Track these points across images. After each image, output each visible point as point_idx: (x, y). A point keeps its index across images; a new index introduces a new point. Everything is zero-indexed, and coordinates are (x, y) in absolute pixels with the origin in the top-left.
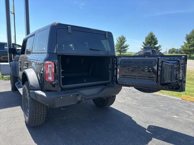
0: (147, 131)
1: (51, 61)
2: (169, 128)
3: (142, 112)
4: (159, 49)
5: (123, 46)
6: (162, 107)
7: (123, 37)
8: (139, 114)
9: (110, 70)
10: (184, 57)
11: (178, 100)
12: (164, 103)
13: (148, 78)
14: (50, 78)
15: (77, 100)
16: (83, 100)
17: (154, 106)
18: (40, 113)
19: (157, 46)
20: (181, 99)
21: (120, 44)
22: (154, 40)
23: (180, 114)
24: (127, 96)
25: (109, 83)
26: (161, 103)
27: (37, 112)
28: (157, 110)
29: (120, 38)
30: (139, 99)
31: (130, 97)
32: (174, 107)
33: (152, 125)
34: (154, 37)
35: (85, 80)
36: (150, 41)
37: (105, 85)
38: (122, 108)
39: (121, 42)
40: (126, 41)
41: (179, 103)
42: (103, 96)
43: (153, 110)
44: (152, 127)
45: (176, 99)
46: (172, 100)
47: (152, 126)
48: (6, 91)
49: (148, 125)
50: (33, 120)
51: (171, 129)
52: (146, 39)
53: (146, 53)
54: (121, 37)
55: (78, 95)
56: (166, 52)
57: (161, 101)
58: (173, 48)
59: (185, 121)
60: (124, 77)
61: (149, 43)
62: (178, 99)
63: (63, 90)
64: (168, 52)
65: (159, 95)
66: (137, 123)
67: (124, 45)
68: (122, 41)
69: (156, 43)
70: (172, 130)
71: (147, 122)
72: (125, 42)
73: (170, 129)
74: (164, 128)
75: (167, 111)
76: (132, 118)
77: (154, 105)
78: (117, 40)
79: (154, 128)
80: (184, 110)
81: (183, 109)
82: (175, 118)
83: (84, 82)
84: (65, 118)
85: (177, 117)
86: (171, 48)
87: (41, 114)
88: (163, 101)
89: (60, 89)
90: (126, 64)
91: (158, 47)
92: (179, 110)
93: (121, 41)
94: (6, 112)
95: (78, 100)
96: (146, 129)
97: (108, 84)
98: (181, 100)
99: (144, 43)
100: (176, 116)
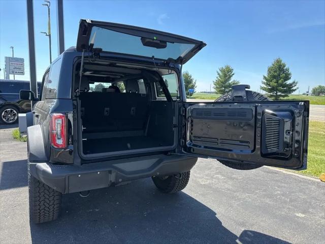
0: (237, 241)
1: (62, 113)
2: (283, 237)
3: (238, 203)
4: (294, 88)
5: (228, 84)
6: (279, 195)
7: (228, 67)
8: (232, 207)
9: (175, 127)
10: (303, 103)
11: (313, 183)
12: (285, 187)
13: (238, 143)
14: (60, 142)
15: (109, 180)
16: (120, 180)
17: (264, 193)
18: (47, 200)
19: (288, 82)
20: (319, 181)
21: (223, 80)
22: (283, 73)
23: (310, 210)
24: (217, 173)
25: (174, 151)
26: (278, 188)
27: (42, 198)
28: (268, 201)
29: (222, 70)
30: (237, 179)
31: (223, 175)
32: (303, 197)
33: (250, 229)
34: (284, 67)
35: (129, 145)
36: (276, 74)
37: (165, 153)
38: (203, 195)
39: (225, 77)
40: (233, 74)
41: (313, 187)
42: (158, 174)
43: (259, 201)
44: (250, 233)
45: (310, 180)
46: (301, 181)
47: (251, 231)
48: (20, 159)
49: (243, 230)
50: (35, 213)
51: (286, 238)
52: (269, 71)
53: (236, 97)
54: (224, 68)
55: (110, 172)
56: (308, 92)
57: (279, 184)
58: (320, 86)
59: (319, 225)
60: (199, 139)
61: (274, 77)
62: (315, 180)
63: (84, 161)
64: (310, 92)
65: (278, 171)
66: (223, 224)
67: (230, 82)
68: (227, 75)
69: (287, 77)
70: (288, 241)
71: (243, 224)
72: (232, 76)
73: (284, 240)
74: (273, 236)
75: (285, 202)
76: (216, 214)
77: (265, 191)
78: (218, 74)
79: (253, 235)
80: (321, 201)
81: (319, 200)
82: (298, 217)
83: (128, 149)
84: (97, 210)
85: (303, 216)
86: (317, 86)
87: (48, 202)
88: (283, 185)
89: (79, 160)
90: (200, 116)
91: (291, 85)
92: (310, 203)
93: (225, 75)
94: (7, 196)
95: (111, 181)
96: (237, 237)
97: (169, 151)
98: (318, 183)
99: (265, 78)
100: (302, 213)
